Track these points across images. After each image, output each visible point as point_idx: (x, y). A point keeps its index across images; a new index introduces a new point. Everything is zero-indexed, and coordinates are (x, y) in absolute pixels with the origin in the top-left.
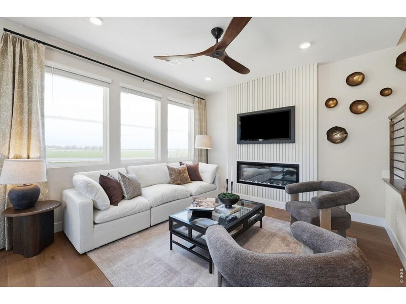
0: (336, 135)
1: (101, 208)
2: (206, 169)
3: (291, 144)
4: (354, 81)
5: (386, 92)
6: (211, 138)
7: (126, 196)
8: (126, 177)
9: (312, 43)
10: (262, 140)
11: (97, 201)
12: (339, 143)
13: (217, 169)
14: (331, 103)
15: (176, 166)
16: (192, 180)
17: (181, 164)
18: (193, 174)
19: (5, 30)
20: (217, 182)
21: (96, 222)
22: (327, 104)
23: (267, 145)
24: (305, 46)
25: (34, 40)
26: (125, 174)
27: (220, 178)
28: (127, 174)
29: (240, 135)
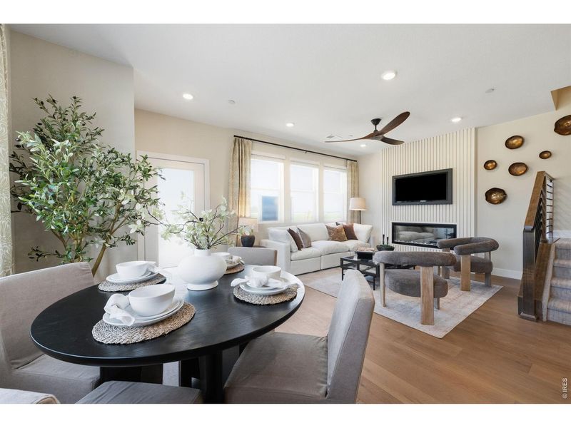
0: (496, 196)
1: (294, 251)
2: (360, 229)
3: (448, 205)
4: (513, 144)
5: (546, 155)
6: (365, 200)
7: (303, 245)
9: (462, 118)
10: (424, 201)
12: (497, 203)
13: (372, 229)
14: (490, 165)
15: (333, 225)
16: (348, 239)
17: (337, 224)
18: (349, 234)
19: (235, 136)
20: (371, 241)
21: (292, 259)
22: (486, 166)
23: (429, 206)
24: (456, 120)
25: (247, 139)
27: (374, 238)
29: (394, 196)
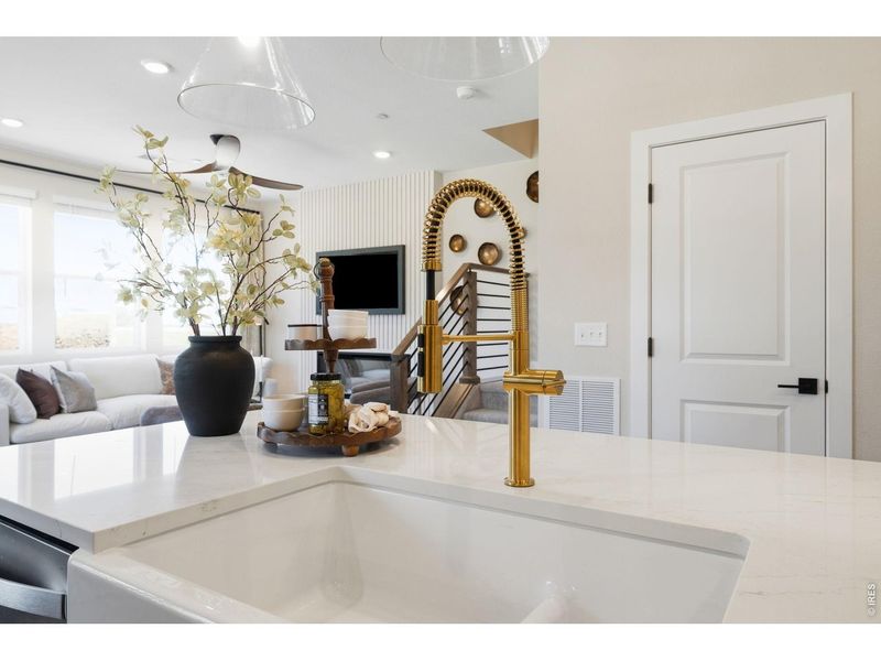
1: (23, 420)
3: (399, 316)
4: (483, 209)
7: (65, 407)
8: (65, 376)
9: (390, 153)
11: (16, 408)
14: (458, 244)
21: (14, 440)
22: (452, 245)
24: (383, 155)
26: (63, 370)
28: (69, 370)
